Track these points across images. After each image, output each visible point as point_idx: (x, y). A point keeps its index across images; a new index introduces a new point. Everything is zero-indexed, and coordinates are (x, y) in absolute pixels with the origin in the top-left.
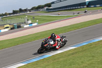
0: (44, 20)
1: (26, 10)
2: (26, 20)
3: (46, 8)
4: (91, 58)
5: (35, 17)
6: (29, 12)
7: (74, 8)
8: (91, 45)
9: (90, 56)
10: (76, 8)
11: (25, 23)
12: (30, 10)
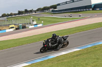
0: (49, 21)
1: (31, 11)
2: (31, 20)
3: (51, 10)
4: (96, 60)
5: (41, 18)
6: (34, 13)
7: (80, 10)
8: (96, 47)
9: (94, 59)
10: (82, 10)
11: (30, 23)
12: (35, 12)
